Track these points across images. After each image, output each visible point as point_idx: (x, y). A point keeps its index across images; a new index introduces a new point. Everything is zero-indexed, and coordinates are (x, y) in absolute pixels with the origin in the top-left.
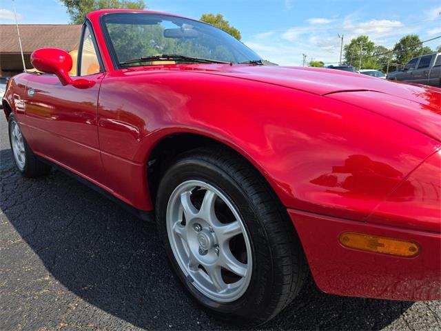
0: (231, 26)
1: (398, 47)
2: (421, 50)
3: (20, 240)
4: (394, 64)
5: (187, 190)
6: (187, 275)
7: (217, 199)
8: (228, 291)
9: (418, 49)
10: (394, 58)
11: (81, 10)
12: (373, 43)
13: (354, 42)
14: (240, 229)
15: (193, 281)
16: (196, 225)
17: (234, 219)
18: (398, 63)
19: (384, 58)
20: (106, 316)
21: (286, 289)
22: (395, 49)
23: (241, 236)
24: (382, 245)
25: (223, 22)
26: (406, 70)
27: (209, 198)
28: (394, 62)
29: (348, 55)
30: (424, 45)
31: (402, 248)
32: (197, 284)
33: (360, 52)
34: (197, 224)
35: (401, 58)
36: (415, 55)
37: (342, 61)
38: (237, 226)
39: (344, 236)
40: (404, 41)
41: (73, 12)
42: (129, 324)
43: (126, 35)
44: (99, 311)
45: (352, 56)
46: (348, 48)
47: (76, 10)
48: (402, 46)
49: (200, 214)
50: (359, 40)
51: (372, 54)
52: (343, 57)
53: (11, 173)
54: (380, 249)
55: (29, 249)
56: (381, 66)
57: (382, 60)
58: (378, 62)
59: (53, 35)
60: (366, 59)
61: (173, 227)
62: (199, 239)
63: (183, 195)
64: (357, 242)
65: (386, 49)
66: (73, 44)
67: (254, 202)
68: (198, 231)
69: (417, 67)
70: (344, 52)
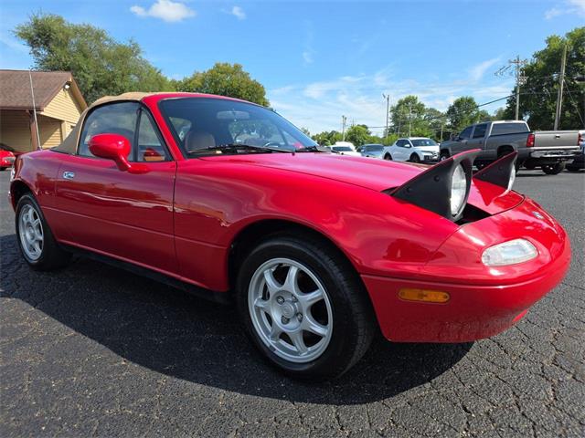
0: (252, 79)
1: (451, 110)
2: (478, 114)
3: (73, 332)
4: (448, 130)
5: (270, 268)
6: (268, 346)
7: (300, 273)
8: (309, 353)
9: (475, 112)
10: (448, 123)
11: (51, 51)
12: (423, 105)
13: (401, 103)
14: (322, 296)
15: (275, 350)
16: (278, 298)
17: (316, 288)
18: (453, 128)
19: (437, 123)
20: (198, 387)
21: (360, 340)
22: (449, 112)
23: (322, 302)
24: (426, 296)
25: (242, 73)
26: (460, 139)
27: (293, 272)
28: (448, 127)
29: (395, 118)
30: (481, 109)
31: (439, 297)
32: (279, 352)
33: (410, 115)
34: (280, 297)
35: (456, 123)
36: (472, 120)
37: (389, 125)
38: (320, 293)
39: (401, 291)
40: (458, 104)
41: (39, 54)
42: (221, 390)
43: (114, 85)
44: (189, 383)
45: (400, 120)
46: (395, 110)
47: (43, 52)
48: (456, 109)
49: (284, 287)
50: (407, 101)
51: (423, 117)
52: (390, 120)
53: (16, 267)
54: (425, 299)
55: (89, 341)
56: (434, 132)
57: (435, 125)
58: (430, 127)
59: (12, 83)
60: (416, 123)
61: (254, 301)
62: (282, 309)
63: (266, 272)
64: (410, 295)
65: (439, 112)
66: (42, 97)
67: (334, 272)
68: (281, 303)
69: (472, 136)
70: (390, 115)
